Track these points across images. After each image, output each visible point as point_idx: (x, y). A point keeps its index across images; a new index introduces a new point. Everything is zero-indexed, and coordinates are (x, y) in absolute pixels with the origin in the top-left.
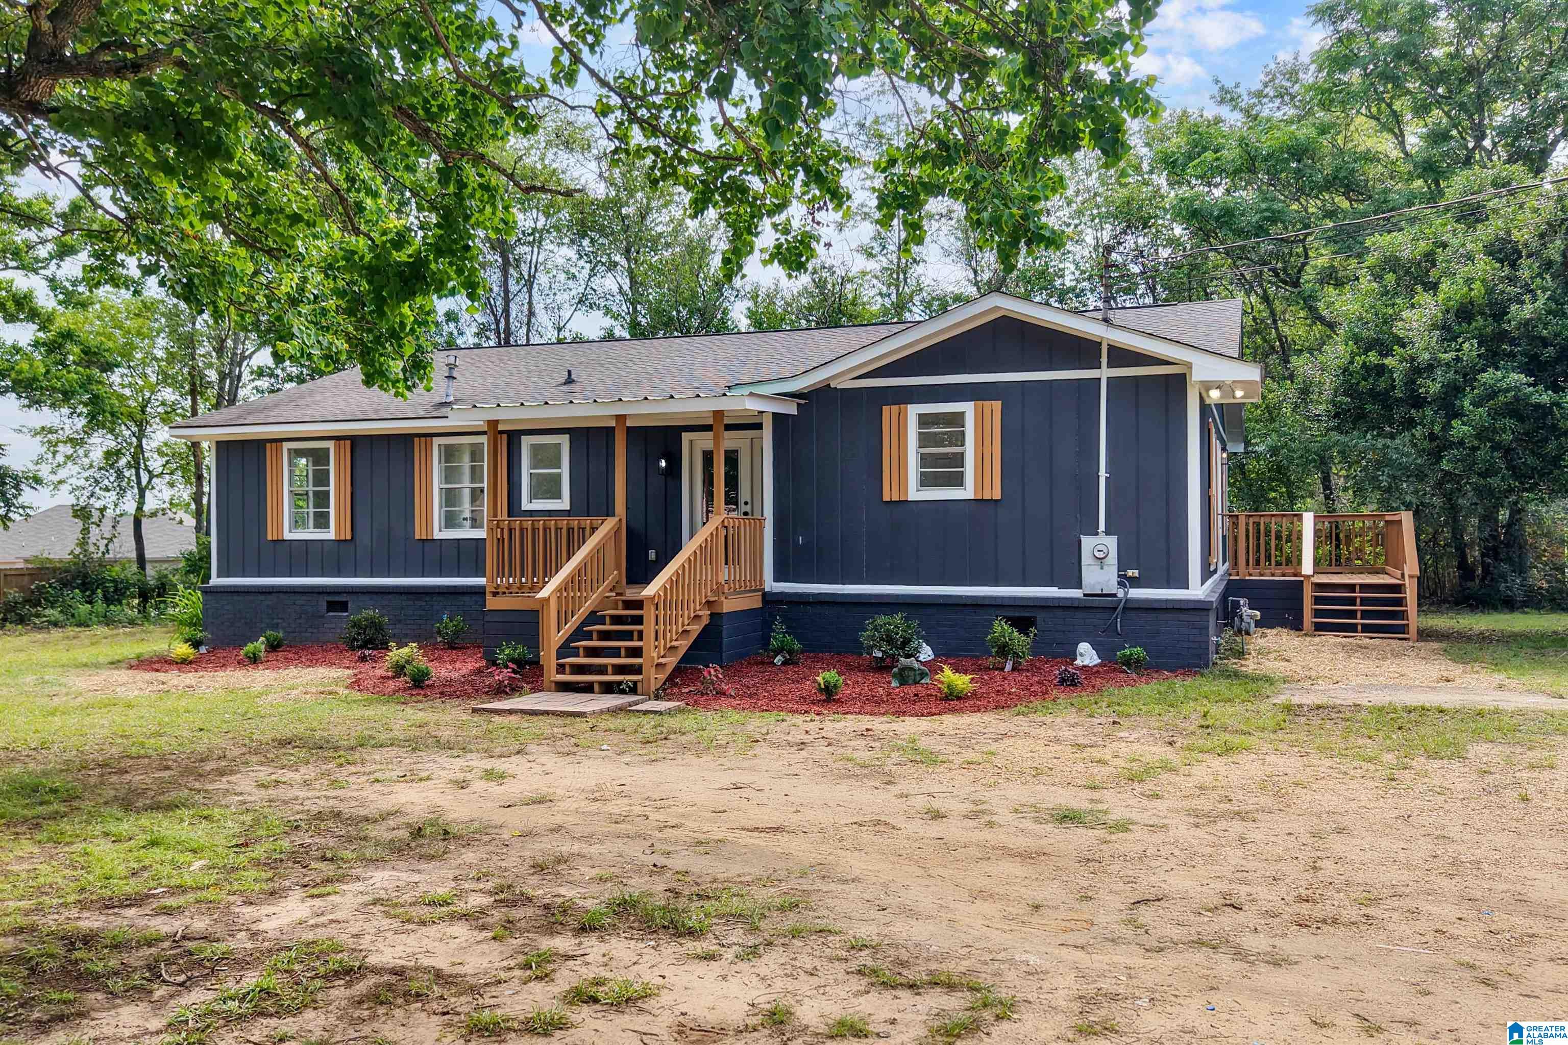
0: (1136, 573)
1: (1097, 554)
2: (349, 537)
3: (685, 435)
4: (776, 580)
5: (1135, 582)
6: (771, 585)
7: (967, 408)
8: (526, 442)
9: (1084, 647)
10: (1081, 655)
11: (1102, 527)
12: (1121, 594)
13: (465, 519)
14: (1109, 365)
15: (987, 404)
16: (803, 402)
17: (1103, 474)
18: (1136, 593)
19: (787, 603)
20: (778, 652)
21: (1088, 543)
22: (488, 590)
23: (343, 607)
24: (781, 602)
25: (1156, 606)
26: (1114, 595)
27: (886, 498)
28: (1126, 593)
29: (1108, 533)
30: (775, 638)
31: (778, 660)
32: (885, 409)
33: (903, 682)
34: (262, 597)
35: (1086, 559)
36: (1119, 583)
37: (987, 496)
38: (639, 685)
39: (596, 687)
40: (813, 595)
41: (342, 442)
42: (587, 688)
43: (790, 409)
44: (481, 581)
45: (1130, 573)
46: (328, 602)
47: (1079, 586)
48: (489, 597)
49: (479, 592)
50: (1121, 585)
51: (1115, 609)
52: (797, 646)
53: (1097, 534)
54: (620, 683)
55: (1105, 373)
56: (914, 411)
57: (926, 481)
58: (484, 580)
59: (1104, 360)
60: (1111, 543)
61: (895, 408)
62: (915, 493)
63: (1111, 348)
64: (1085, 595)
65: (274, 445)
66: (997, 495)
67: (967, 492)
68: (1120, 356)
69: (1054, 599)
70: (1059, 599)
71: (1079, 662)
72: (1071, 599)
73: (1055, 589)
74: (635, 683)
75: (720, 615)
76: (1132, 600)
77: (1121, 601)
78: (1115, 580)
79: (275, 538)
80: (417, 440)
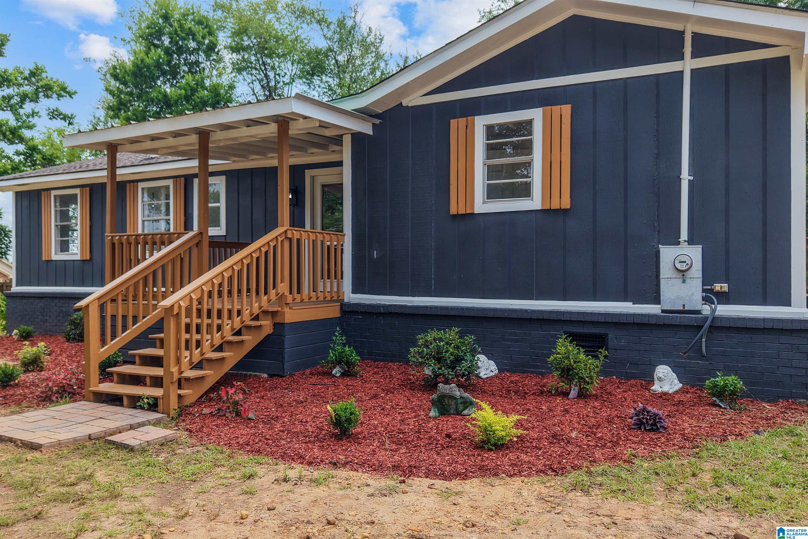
0: (725, 287)
1: (679, 266)
2: (88, 258)
3: (308, 173)
4: (354, 292)
5: (724, 298)
6: (349, 296)
7: (536, 115)
9: (663, 370)
10: (660, 379)
11: (684, 235)
12: (706, 310)
14: (695, 55)
15: (556, 109)
16: (377, 121)
17: (686, 176)
18: (726, 310)
19: (361, 314)
20: (336, 363)
21: (667, 253)
25: (749, 325)
26: (698, 312)
27: (453, 210)
28: (714, 311)
29: (691, 241)
31: (337, 371)
32: (453, 122)
33: (444, 412)
35: (665, 270)
36: (704, 299)
37: (555, 205)
38: (160, 402)
39: (125, 400)
41: (85, 189)
43: (366, 128)
45: (717, 287)
47: (657, 300)
50: (706, 300)
51: (700, 327)
52: (355, 357)
53: (678, 243)
55: (688, 64)
56: (481, 122)
57: (493, 193)
59: (688, 50)
60: (695, 253)
61: (462, 121)
62: (482, 205)
63: (697, 35)
64: (663, 311)
65: (46, 192)
66: (566, 203)
67: (535, 202)
68: (705, 44)
69: (627, 315)
70: (634, 315)
71: (657, 387)
72: (649, 316)
73: (630, 304)
74: (156, 399)
75: (282, 325)
76: (721, 318)
77: (706, 318)
78: (698, 294)
79: (47, 259)
80: (128, 185)
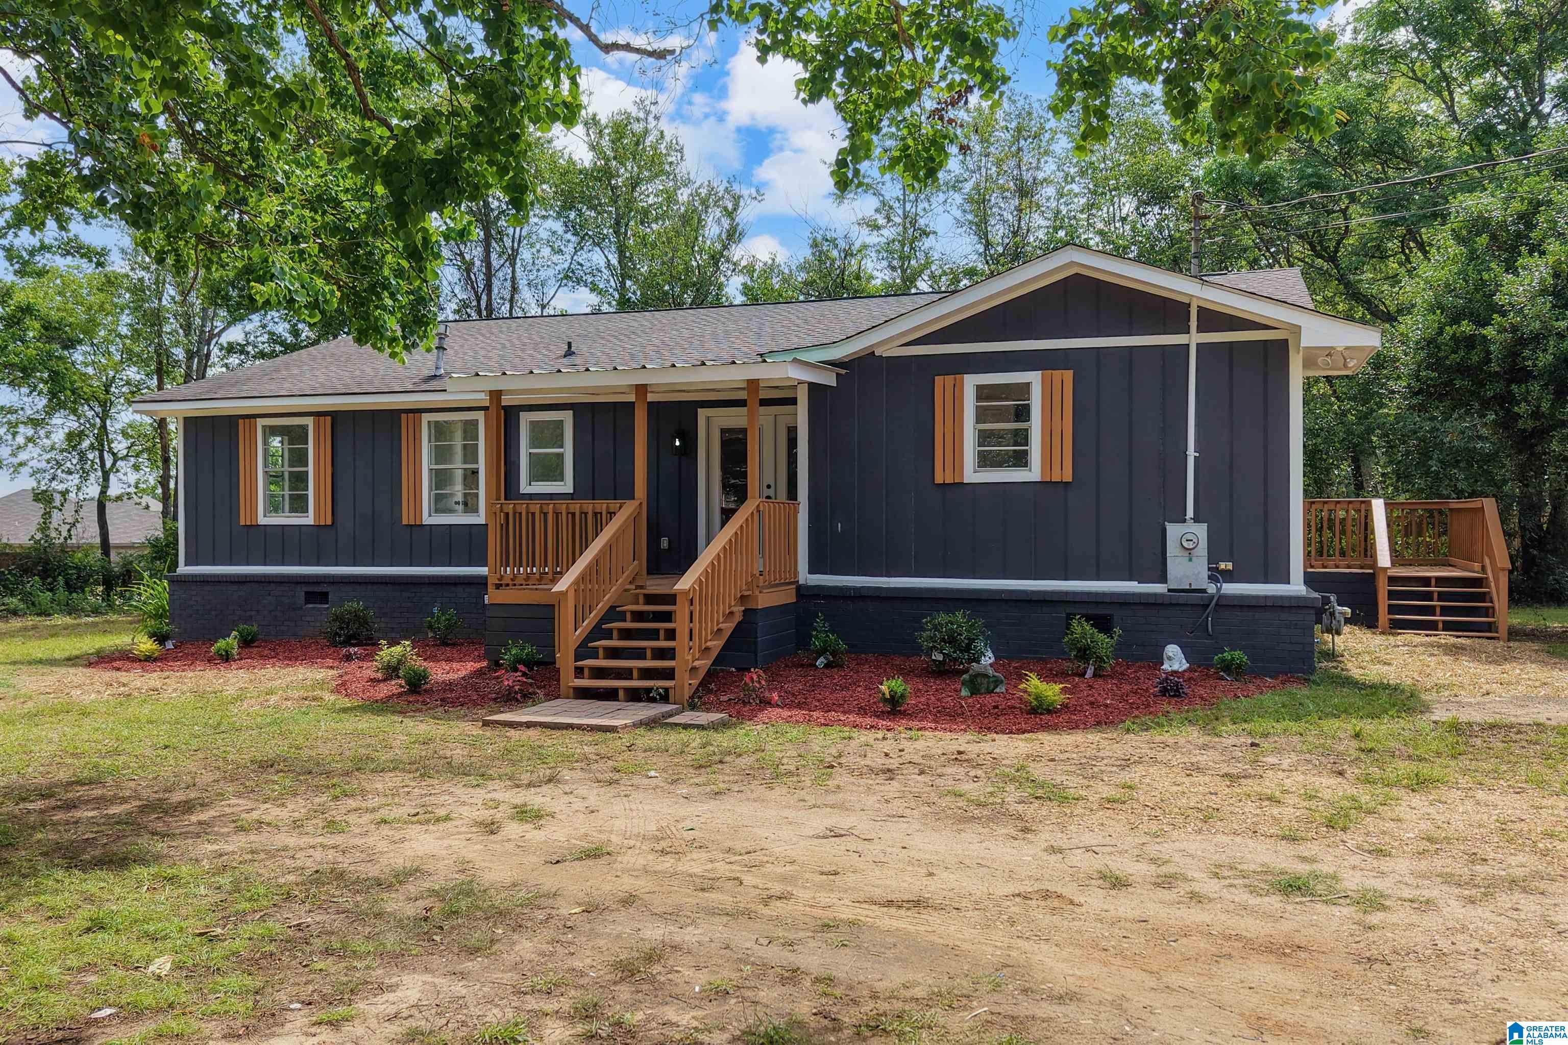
0: (1230, 566)
1: (1185, 544)
2: (329, 522)
3: (702, 413)
4: (811, 572)
5: (1229, 577)
6: (806, 577)
7: (1034, 378)
8: (525, 419)
9: (1172, 650)
10: (1170, 658)
11: (1190, 513)
12: (1212, 589)
13: (457, 503)
14: (1200, 330)
15: (1058, 374)
16: (843, 372)
17: (1191, 453)
18: (1231, 588)
19: (825, 597)
20: (820, 653)
21: (1173, 531)
22: (490, 581)
23: (323, 597)
24: (817, 596)
25: (1253, 603)
26: (1204, 591)
27: (939, 479)
28: (1219, 590)
29: (1196, 520)
30: (817, 637)
31: (821, 662)
32: (938, 379)
33: (974, 691)
34: (235, 587)
35: (1172, 549)
36: (1209, 577)
37: (1056, 478)
38: (671, 692)
39: (621, 694)
40: (855, 589)
41: (322, 418)
42: (610, 695)
43: (829, 379)
44: (483, 571)
45: (1222, 566)
46: (307, 593)
47: (1163, 579)
48: (491, 589)
49: (480, 583)
50: (1213, 579)
51: (1208, 606)
52: (843, 646)
53: (1184, 521)
54: (648, 690)
55: (1194, 338)
56: (971, 382)
57: (985, 460)
58: (486, 569)
59: (1193, 323)
60: (1201, 531)
61: (949, 379)
62: (972, 474)
63: (1201, 310)
64: (1169, 590)
65: (247, 421)
66: (1068, 477)
67: (1033, 473)
68: (1213, 320)
69: (1134, 594)
70: (1140, 595)
71: (1166, 666)
72: (1155, 595)
73: (1135, 583)
74: (667, 690)
75: (755, 611)
76: (1225, 597)
77: (1212, 597)
78: (1205, 573)
79: (248, 523)
80: (404, 416)
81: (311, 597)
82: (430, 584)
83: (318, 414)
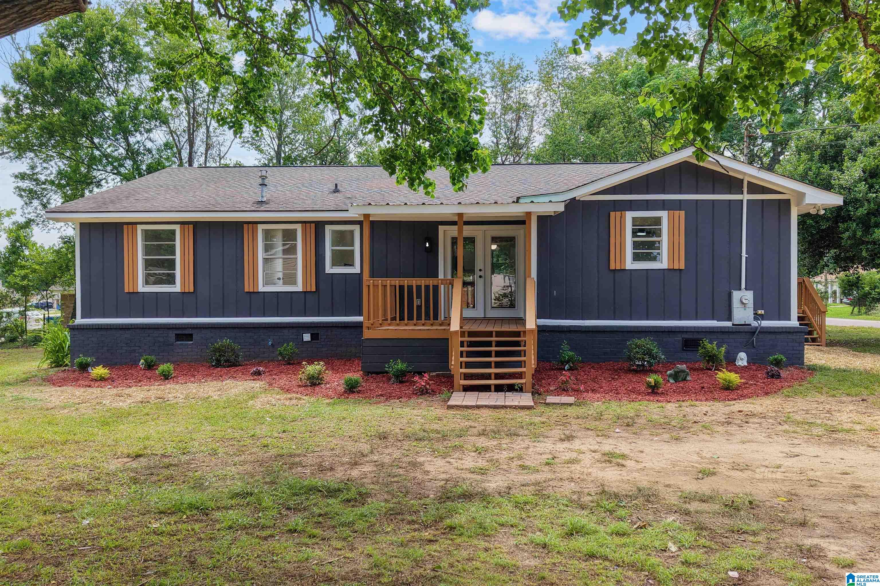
0: (763, 312)
1: (742, 301)
2: (192, 290)
3: (441, 228)
4: (540, 318)
5: (763, 317)
7: (663, 214)
8: (328, 228)
9: (742, 355)
10: (742, 359)
11: (743, 286)
12: (756, 324)
13: (279, 279)
14: (748, 193)
15: (677, 213)
17: (745, 255)
18: (765, 323)
20: (567, 362)
21: (736, 295)
22: (365, 325)
23: (189, 337)
24: (544, 331)
26: (750, 325)
27: (612, 267)
28: (759, 324)
29: (746, 289)
30: (564, 354)
31: (567, 367)
32: (612, 214)
34: (121, 332)
35: (736, 304)
37: (676, 267)
38: (524, 386)
39: (493, 388)
40: (567, 327)
41: (186, 226)
45: (760, 312)
46: (176, 334)
47: (729, 319)
48: (365, 330)
50: (755, 319)
51: (755, 332)
53: (741, 290)
55: (746, 197)
56: (629, 215)
57: (637, 257)
59: (745, 189)
60: (748, 296)
61: (618, 213)
62: (630, 264)
63: (749, 183)
64: (733, 325)
65: (130, 226)
66: (682, 267)
67: (663, 265)
68: (754, 188)
72: (726, 327)
73: (715, 322)
74: (522, 385)
76: (762, 328)
77: (756, 328)
78: (752, 316)
79: (131, 291)
80: (245, 226)
81: (179, 337)
82: (265, 328)
83: (182, 223)
